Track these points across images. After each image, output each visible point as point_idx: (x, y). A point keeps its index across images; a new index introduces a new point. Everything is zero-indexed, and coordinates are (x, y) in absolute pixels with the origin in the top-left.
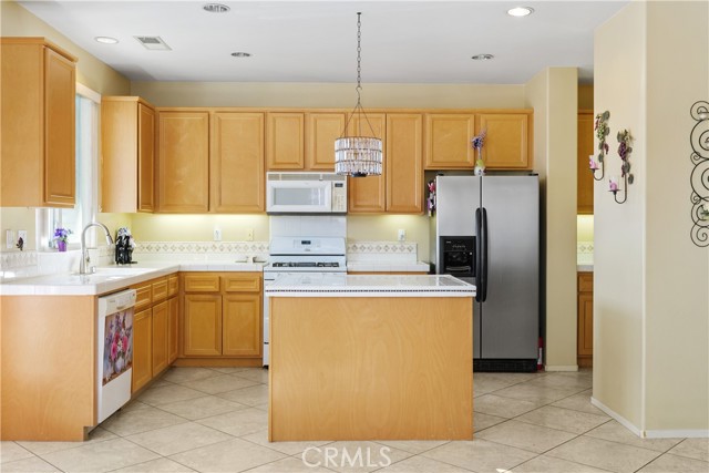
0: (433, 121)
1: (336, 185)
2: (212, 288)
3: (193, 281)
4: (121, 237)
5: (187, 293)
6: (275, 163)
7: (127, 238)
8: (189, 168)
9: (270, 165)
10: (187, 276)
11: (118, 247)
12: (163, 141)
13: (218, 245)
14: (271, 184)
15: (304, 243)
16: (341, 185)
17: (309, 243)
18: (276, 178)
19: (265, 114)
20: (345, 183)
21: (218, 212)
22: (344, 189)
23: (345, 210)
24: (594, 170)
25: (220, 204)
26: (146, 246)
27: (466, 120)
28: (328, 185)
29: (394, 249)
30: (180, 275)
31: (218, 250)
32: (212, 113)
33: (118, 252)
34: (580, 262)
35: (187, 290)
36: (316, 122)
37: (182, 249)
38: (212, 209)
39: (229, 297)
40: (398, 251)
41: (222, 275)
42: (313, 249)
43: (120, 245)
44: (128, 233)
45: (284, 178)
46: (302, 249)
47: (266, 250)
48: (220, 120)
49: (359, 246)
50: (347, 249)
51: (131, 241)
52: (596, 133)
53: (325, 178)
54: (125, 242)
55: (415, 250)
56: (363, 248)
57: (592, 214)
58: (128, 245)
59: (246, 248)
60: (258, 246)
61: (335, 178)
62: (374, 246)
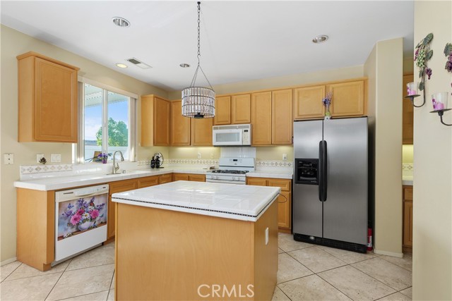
0: (299, 92)
1: (245, 131)
3: (178, 177)
6: (218, 122)
7: (158, 157)
8: (183, 126)
14: (215, 132)
15: (234, 160)
16: (247, 131)
17: (236, 160)
18: (217, 128)
20: (249, 129)
21: (194, 146)
22: (249, 133)
23: (249, 144)
24: (413, 97)
25: (195, 142)
27: (319, 90)
28: (240, 131)
29: (281, 164)
31: (200, 163)
33: (152, 163)
34: (405, 177)
36: (236, 99)
37: (186, 162)
38: (192, 144)
40: (283, 165)
41: (190, 175)
42: (238, 164)
45: (220, 128)
46: (233, 163)
49: (262, 162)
50: (256, 164)
52: (415, 62)
53: (240, 127)
55: (292, 166)
56: (264, 163)
57: (412, 144)
58: (157, 160)
59: (211, 162)
60: (216, 161)
61: (245, 127)
62: (270, 162)
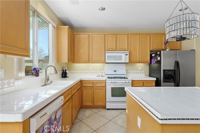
0: (153, 36)
2: (91, 85)
3: (85, 83)
4: (64, 70)
5: (83, 87)
6: (108, 49)
7: (66, 70)
8: (83, 50)
9: (106, 49)
10: (83, 82)
11: (62, 73)
12: (76, 43)
13: (91, 72)
14: (107, 54)
15: (114, 71)
16: (127, 55)
17: (116, 71)
18: (109, 53)
19: (105, 35)
21: (92, 63)
25: (92, 60)
26: (71, 72)
27: (163, 36)
28: (123, 55)
29: (139, 73)
30: (81, 81)
31: (91, 73)
32: (90, 35)
33: (62, 74)
35: (83, 86)
37: (81, 73)
38: (90, 62)
39: (96, 88)
40: (140, 73)
41: (93, 81)
42: (117, 73)
43: (63, 72)
44: (66, 69)
45: (111, 53)
46: (114, 73)
47: (104, 73)
48: (92, 36)
49: (129, 72)
50: (126, 73)
51: (67, 71)
53: (123, 53)
54: (65, 71)
55: (144, 73)
58: (66, 72)
59: (98, 72)
60: (102, 72)
61: (125, 53)
62: (133, 72)
